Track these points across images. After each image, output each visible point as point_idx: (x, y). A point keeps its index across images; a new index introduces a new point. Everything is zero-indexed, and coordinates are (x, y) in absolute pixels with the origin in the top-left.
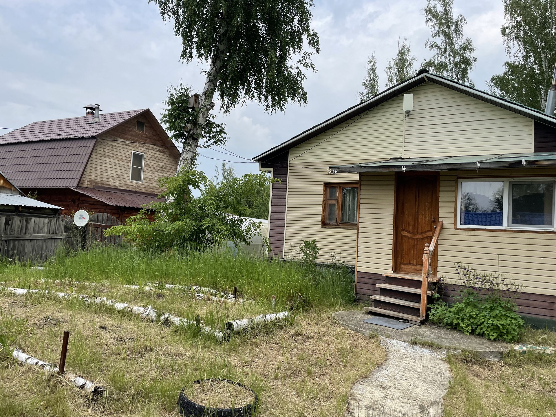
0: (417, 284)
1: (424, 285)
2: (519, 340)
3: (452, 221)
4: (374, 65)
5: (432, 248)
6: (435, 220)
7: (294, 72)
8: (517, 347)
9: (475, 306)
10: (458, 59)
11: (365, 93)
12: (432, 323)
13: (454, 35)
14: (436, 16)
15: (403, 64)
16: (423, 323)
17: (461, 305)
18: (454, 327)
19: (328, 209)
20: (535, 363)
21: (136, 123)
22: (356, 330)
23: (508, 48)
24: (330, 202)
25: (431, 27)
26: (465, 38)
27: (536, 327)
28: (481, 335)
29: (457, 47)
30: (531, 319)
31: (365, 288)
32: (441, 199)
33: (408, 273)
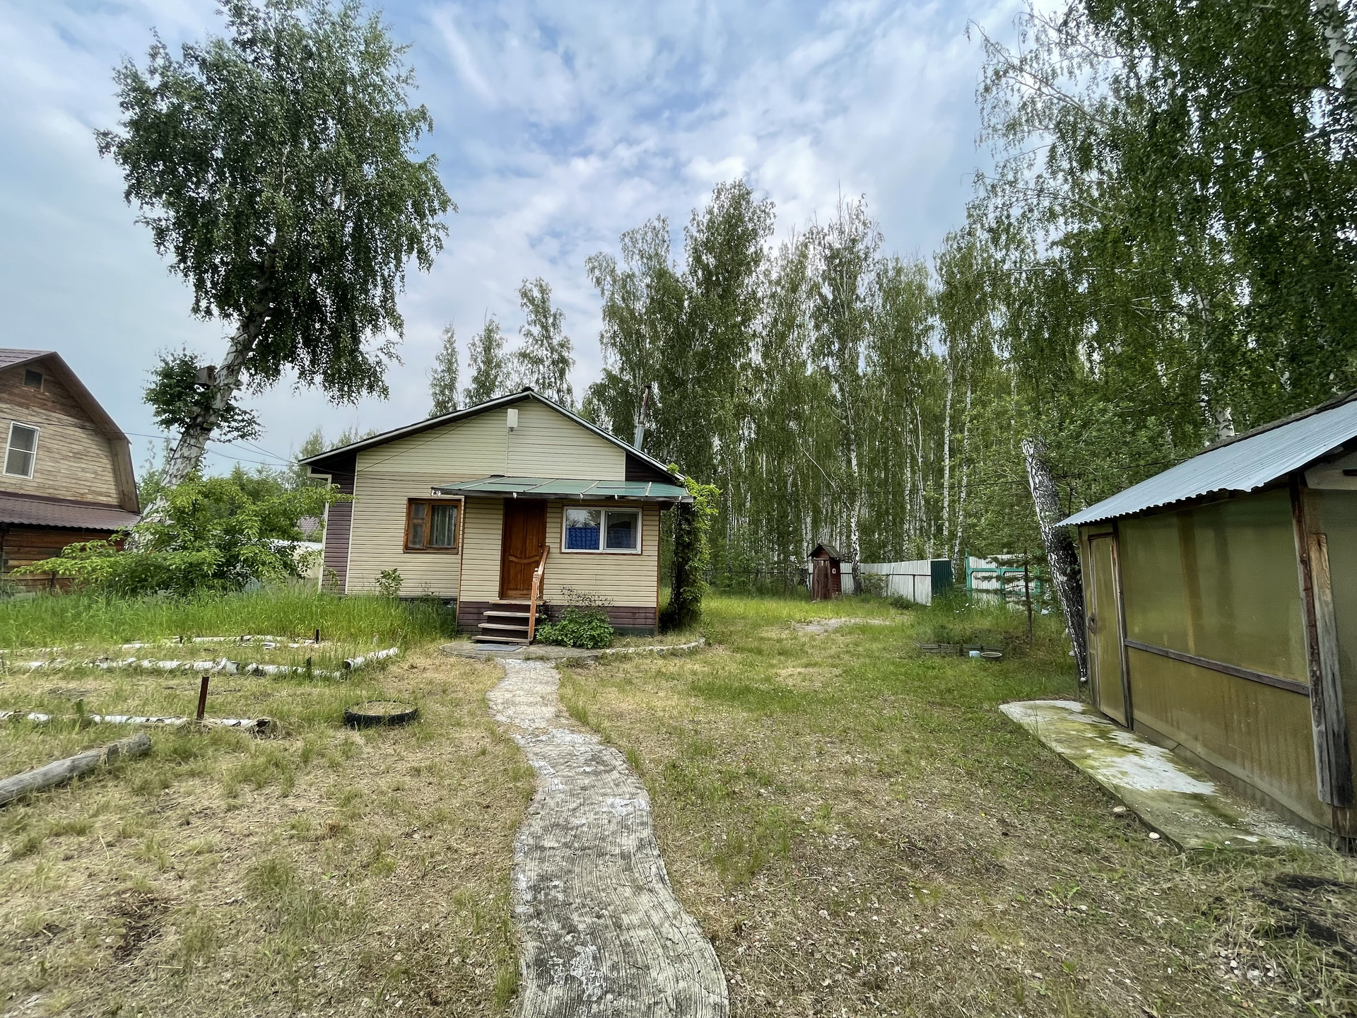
0: (526, 608)
1: (533, 609)
2: (610, 646)
3: (558, 546)
4: (452, 336)
5: (540, 572)
6: (542, 546)
7: (372, 360)
8: (608, 651)
9: (577, 622)
10: (556, 356)
11: (439, 370)
12: (540, 642)
13: (552, 329)
14: (532, 301)
15: (490, 343)
16: (531, 643)
17: (566, 622)
18: (559, 643)
19: (412, 530)
20: (621, 661)
21: (24, 373)
22: (470, 657)
23: (606, 357)
24: (415, 521)
25: (526, 314)
26: (563, 334)
27: (622, 635)
28: (581, 646)
29: (555, 342)
30: (620, 629)
31: (469, 619)
32: (548, 525)
33: (515, 598)
